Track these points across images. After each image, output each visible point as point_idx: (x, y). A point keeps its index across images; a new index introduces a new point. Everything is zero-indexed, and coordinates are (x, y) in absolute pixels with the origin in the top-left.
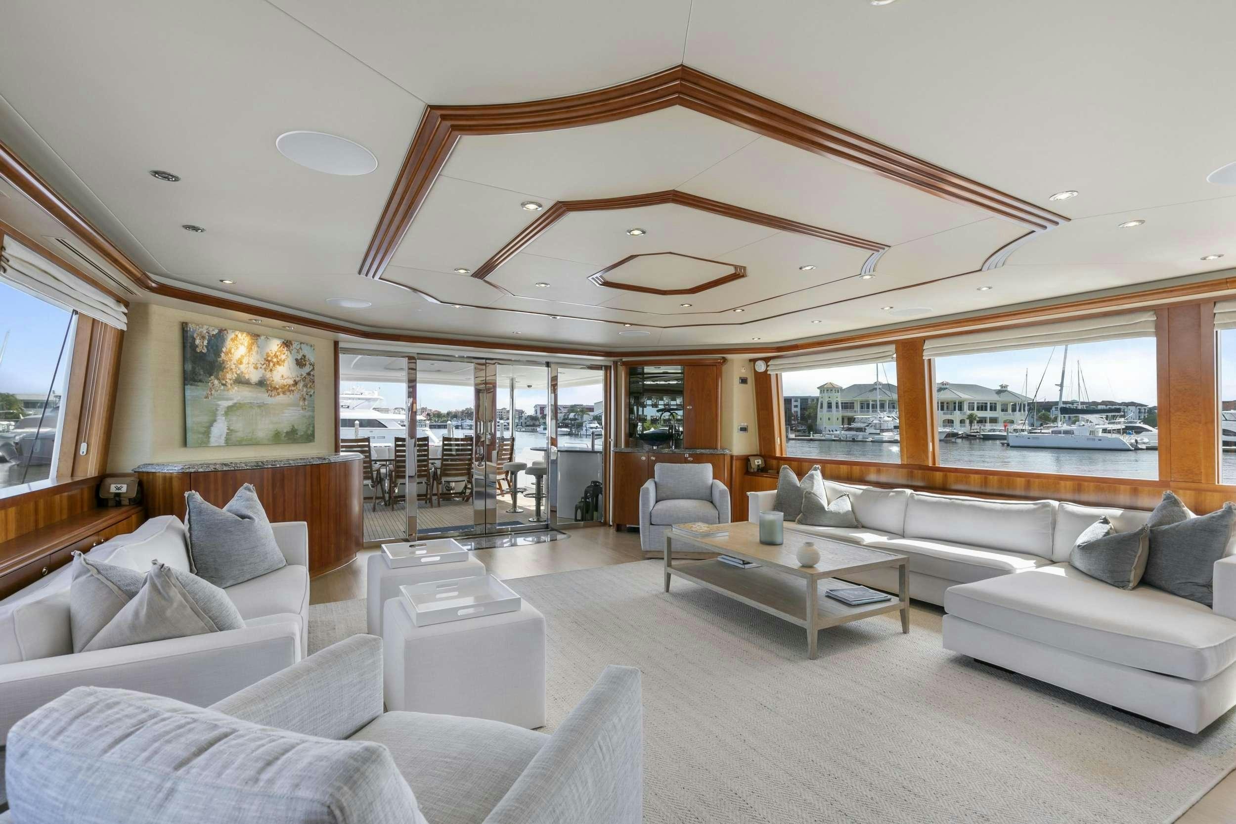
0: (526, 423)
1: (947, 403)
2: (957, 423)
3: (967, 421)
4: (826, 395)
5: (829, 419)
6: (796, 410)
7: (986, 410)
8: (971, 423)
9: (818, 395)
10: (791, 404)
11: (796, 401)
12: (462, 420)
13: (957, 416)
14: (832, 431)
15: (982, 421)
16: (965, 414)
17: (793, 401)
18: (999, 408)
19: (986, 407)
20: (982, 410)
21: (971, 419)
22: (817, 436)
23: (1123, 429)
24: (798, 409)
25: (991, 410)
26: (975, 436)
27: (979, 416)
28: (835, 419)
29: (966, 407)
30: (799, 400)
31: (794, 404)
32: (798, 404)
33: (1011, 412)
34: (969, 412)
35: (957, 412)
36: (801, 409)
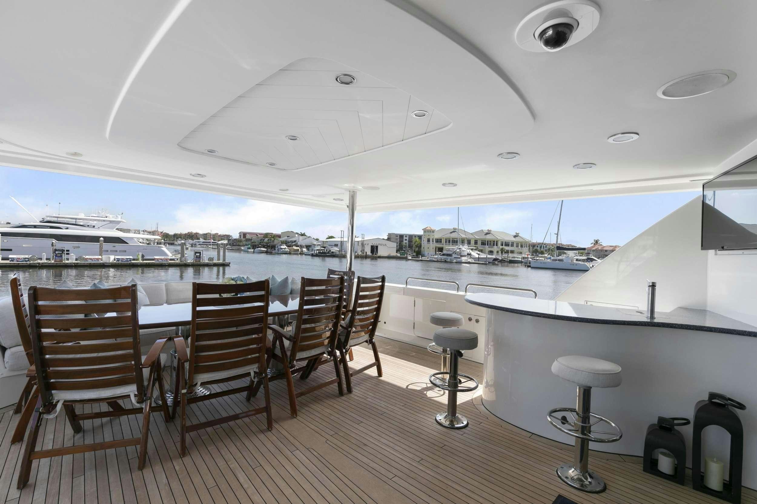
1: (490, 241)
2: (495, 252)
3: (500, 252)
4: (427, 234)
5: (428, 248)
6: (405, 242)
7: (509, 246)
8: (502, 253)
9: (423, 234)
10: (403, 238)
11: (406, 237)
13: (495, 249)
14: (433, 255)
15: (507, 252)
16: (499, 248)
17: (404, 236)
18: (515, 245)
19: (509, 245)
20: (507, 246)
21: (502, 250)
22: (423, 258)
23: (586, 259)
24: (407, 242)
25: (511, 246)
26: (505, 260)
27: (506, 249)
28: (431, 248)
29: (499, 244)
30: (408, 236)
33: (520, 248)
34: (501, 247)
35: (495, 247)
36: (409, 241)
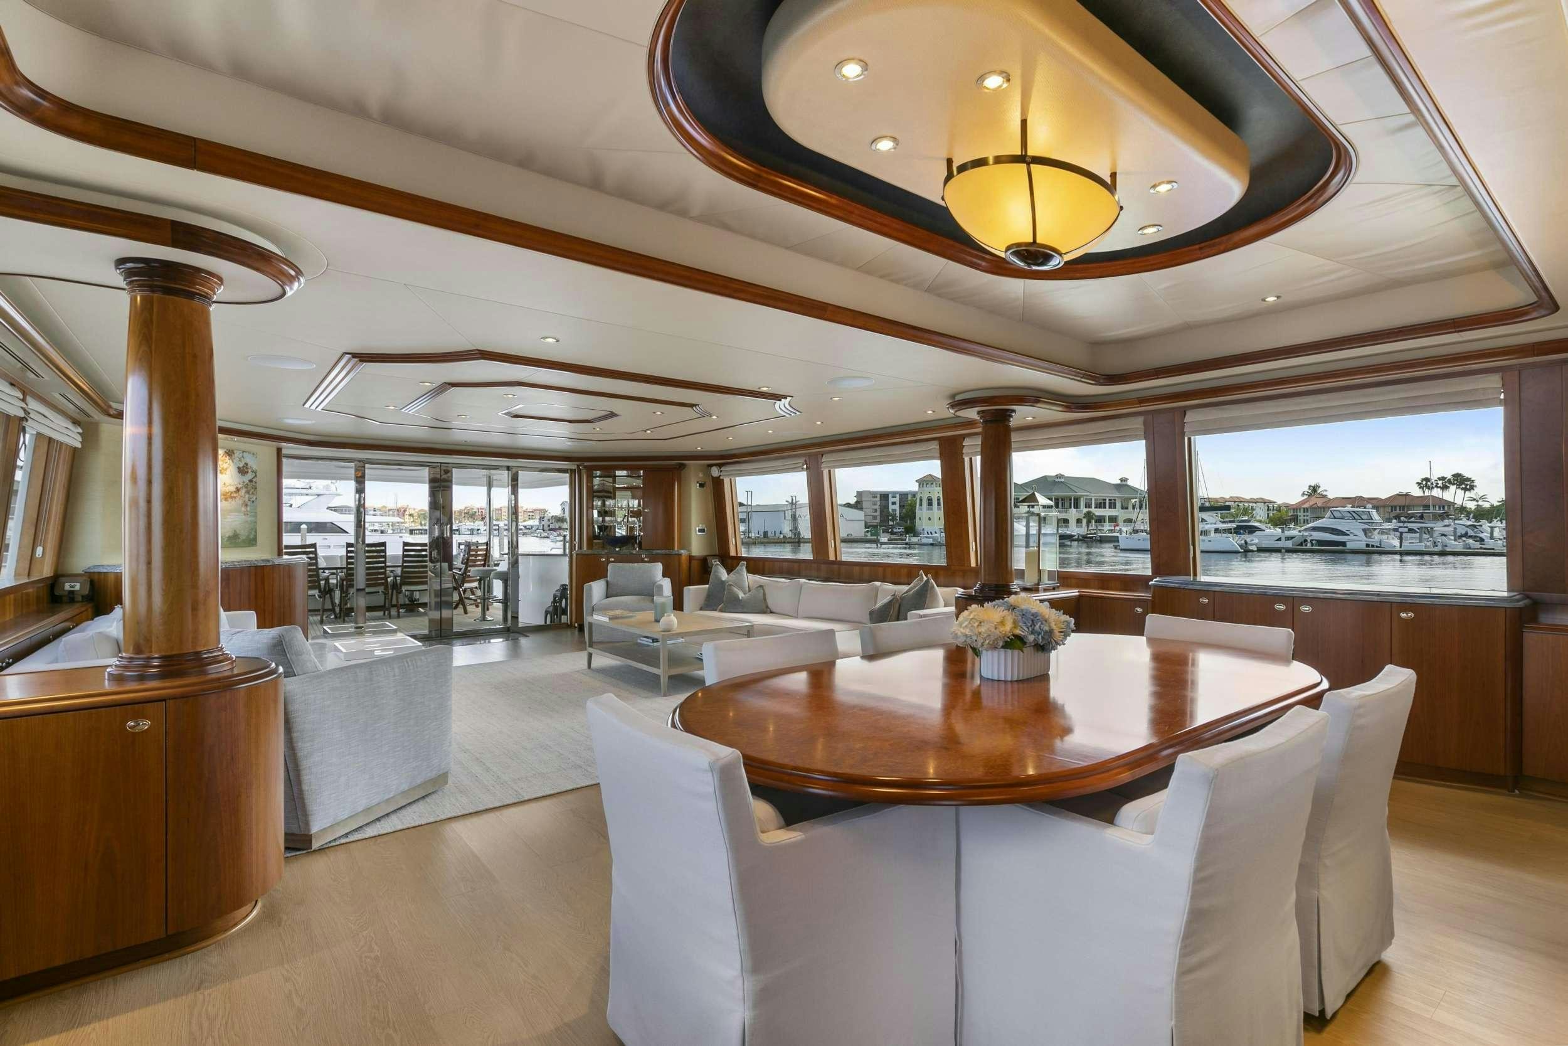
0: (549, 526)
1: (1062, 499)
2: (1073, 522)
3: (1084, 521)
4: (926, 489)
5: (930, 519)
6: (894, 508)
7: (1105, 507)
8: (1089, 522)
9: (917, 490)
10: (888, 500)
11: (894, 497)
12: (460, 522)
13: (1073, 514)
14: (931, 533)
15: (1100, 520)
16: (1082, 511)
17: (890, 496)
18: (1118, 505)
19: (1105, 504)
20: (1100, 507)
21: (1089, 516)
22: (915, 540)
24: (897, 507)
25: (1110, 507)
26: (1091, 538)
27: (1097, 514)
28: (936, 519)
29: (1082, 503)
30: (898, 496)
31: (891, 500)
32: (897, 500)
33: (1132, 510)
34: (1085, 510)
35: (1073, 510)
36: (900, 506)
